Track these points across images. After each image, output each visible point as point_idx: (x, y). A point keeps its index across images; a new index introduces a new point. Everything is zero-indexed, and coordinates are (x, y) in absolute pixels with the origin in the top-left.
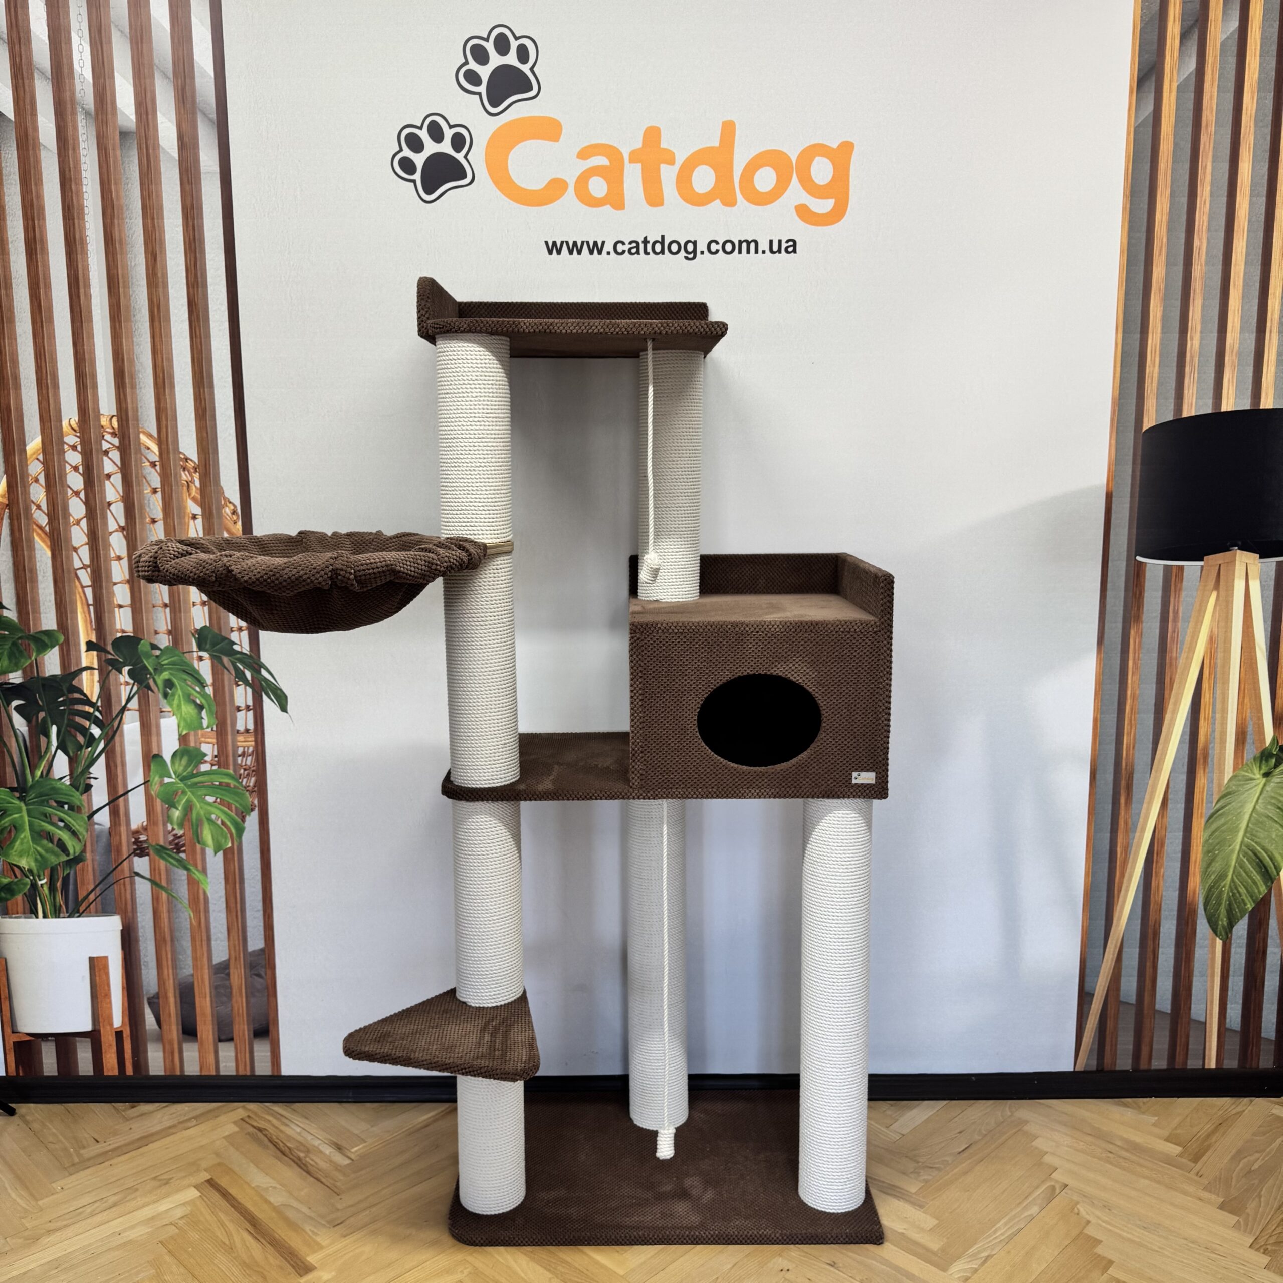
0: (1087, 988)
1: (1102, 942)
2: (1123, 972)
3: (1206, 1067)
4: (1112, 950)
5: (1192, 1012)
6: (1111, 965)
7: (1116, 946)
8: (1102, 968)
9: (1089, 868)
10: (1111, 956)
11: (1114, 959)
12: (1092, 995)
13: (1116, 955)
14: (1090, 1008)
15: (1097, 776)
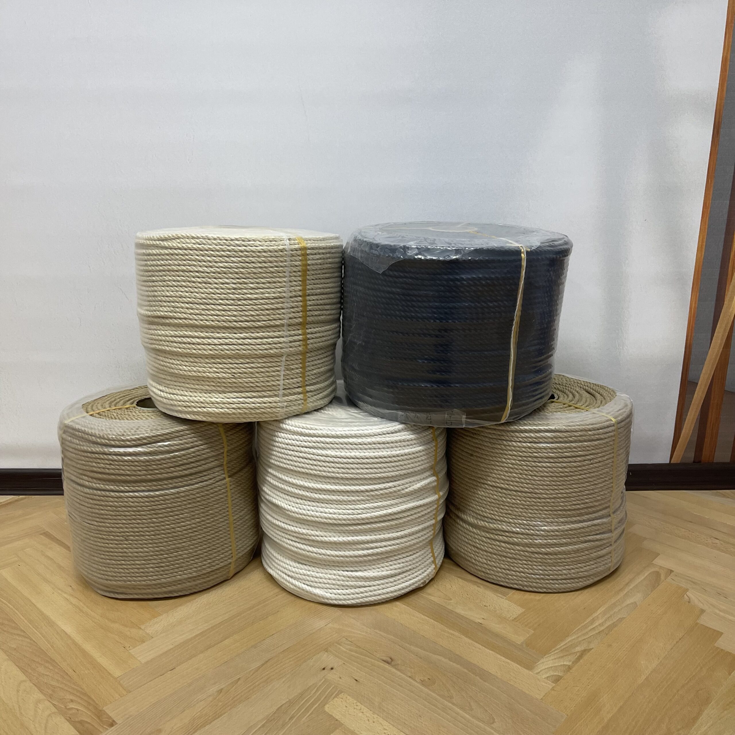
1: (711, 325)
2: (731, 360)
4: (720, 335)
6: (718, 351)
7: (725, 330)
9: (702, 242)
10: (719, 342)
11: (723, 345)
13: (724, 341)
14: (692, 398)
15: (722, 131)
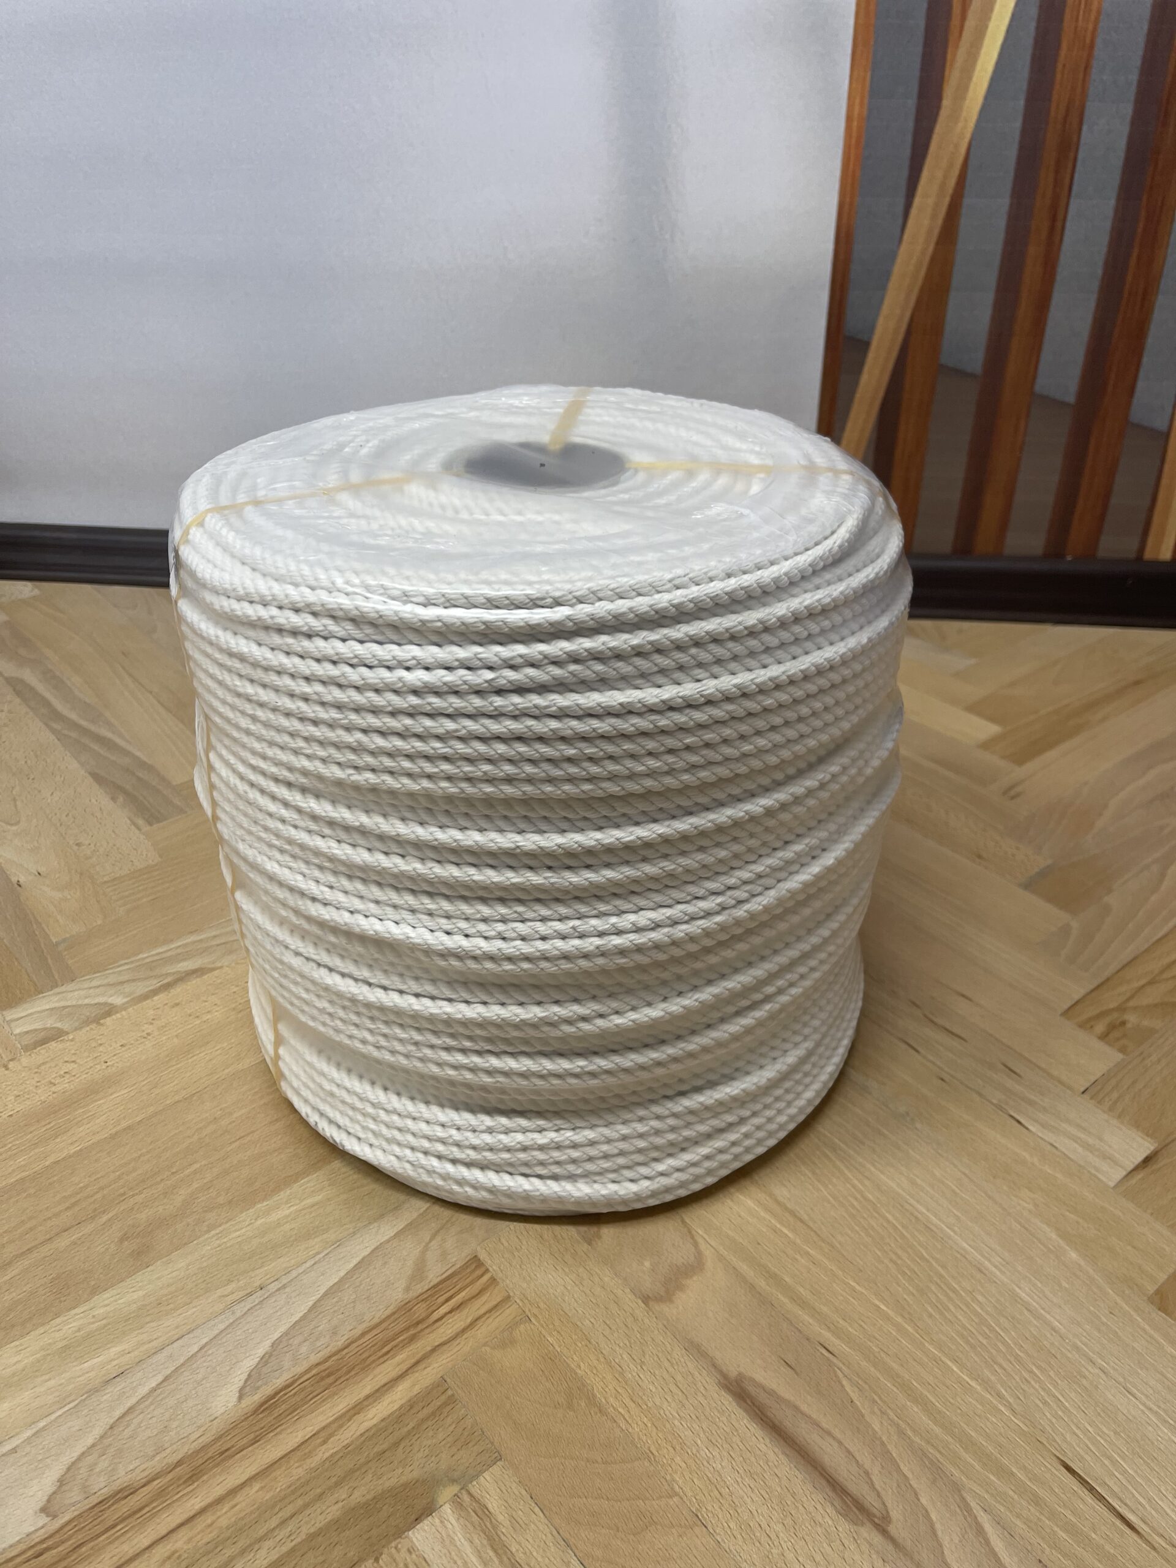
0: (852, 323)
1: (905, 173)
2: (957, 278)
3: (1148, 555)
4: (931, 201)
5: (1135, 401)
6: (923, 253)
7: (942, 190)
8: (899, 260)
10: (926, 222)
11: (936, 232)
12: (862, 346)
13: (940, 221)
14: (856, 383)
